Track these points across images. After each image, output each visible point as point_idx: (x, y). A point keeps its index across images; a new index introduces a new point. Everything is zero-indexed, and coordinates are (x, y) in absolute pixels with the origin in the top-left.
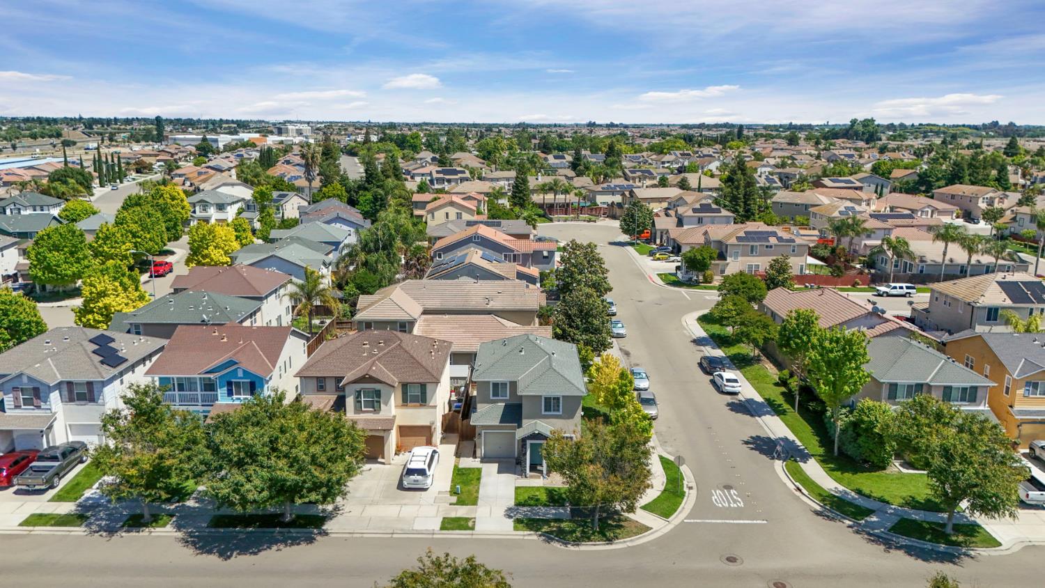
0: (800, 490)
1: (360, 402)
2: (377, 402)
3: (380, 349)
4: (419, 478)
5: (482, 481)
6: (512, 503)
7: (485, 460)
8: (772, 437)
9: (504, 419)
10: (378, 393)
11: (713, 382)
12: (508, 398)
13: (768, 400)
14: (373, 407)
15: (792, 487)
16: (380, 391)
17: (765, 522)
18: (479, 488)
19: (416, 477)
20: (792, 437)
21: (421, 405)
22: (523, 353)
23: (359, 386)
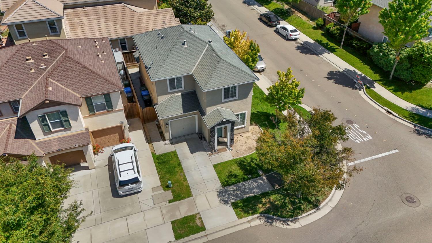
0: (391, 113)
1: (48, 125)
2: (65, 121)
3: (47, 63)
4: (134, 186)
5: (184, 165)
6: (218, 185)
7: (174, 141)
8: (341, 70)
9: (186, 109)
10: (65, 114)
11: (277, 32)
12: (183, 88)
13: (317, 41)
14: (63, 126)
15: (384, 112)
16: (65, 112)
17: (397, 151)
18: (184, 175)
19: (130, 186)
20: (352, 68)
21: (108, 111)
22: (186, 46)
23: (40, 112)
